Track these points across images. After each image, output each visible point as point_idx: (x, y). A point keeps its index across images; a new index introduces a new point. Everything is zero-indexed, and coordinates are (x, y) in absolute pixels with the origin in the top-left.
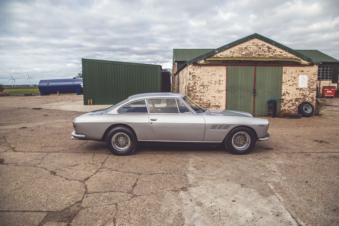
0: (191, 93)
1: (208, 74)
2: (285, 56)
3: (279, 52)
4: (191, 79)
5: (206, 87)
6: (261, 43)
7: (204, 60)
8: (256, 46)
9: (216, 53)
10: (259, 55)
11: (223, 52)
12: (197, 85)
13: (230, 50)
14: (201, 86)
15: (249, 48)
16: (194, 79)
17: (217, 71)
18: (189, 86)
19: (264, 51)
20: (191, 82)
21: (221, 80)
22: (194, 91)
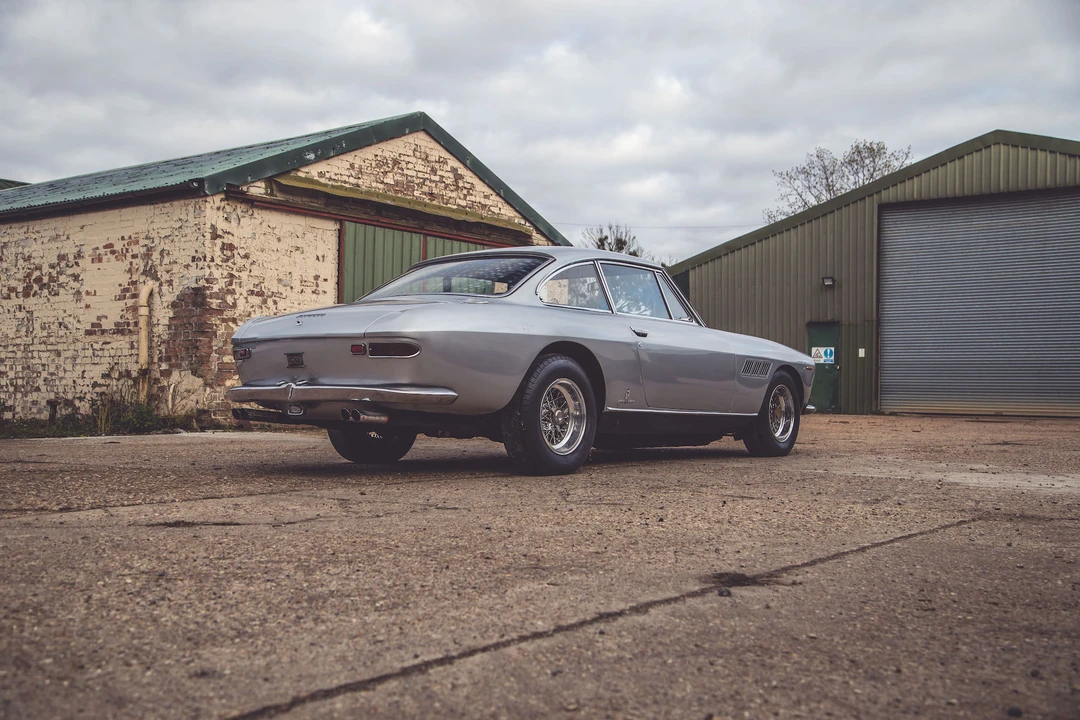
0: (215, 320)
1: (280, 246)
2: (496, 210)
3: (482, 195)
4: (218, 261)
5: (270, 302)
6: (437, 152)
7: (263, 185)
8: (423, 160)
9: (309, 163)
10: (431, 194)
11: (329, 161)
12: (238, 289)
13: (349, 158)
14: (252, 293)
15: (403, 165)
16: (227, 260)
17: (310, 236)
18: (208, 288)
19: (443, 185)
20: (217, 274)
21: (322, 277)
22: (228, 314)
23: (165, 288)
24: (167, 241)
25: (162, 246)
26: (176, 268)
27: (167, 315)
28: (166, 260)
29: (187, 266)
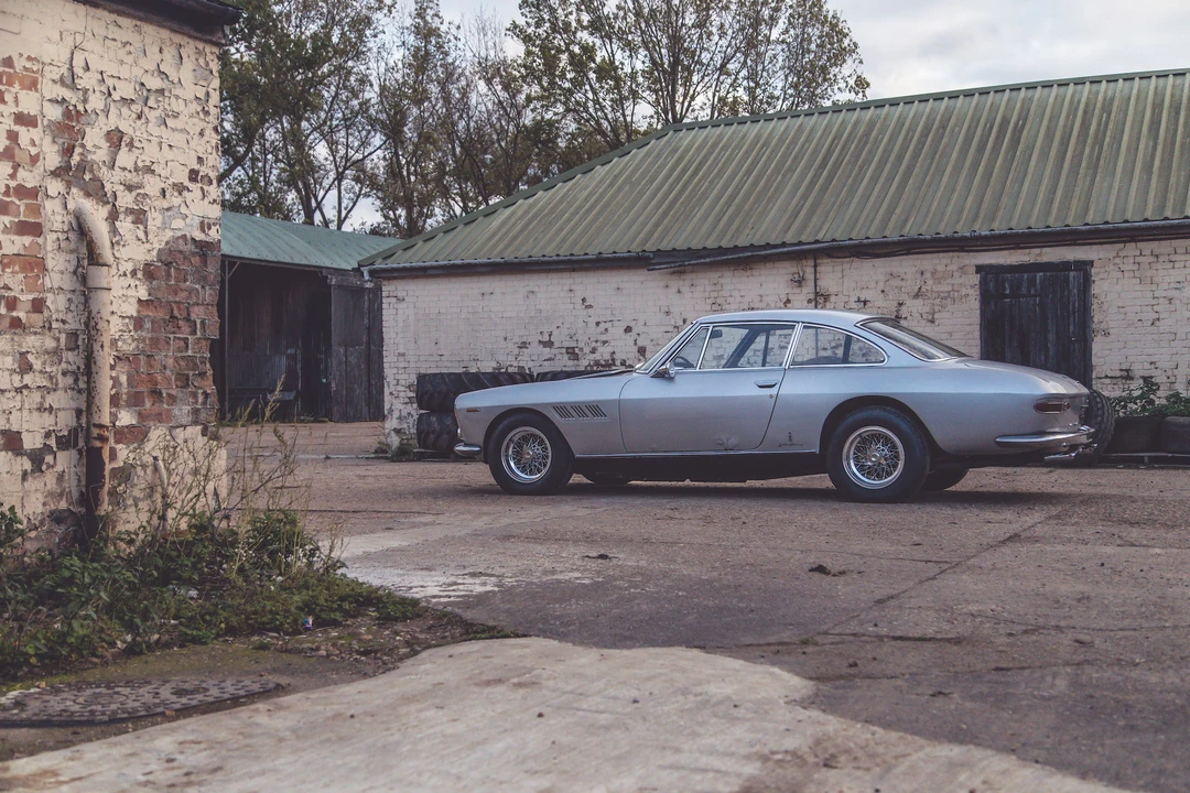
23: (125, 225)
24: (125, 111)
25: (113, 121)
26: (152, 186)
27: (131, 292)
28: (125, 158)
29: (180, 189)
